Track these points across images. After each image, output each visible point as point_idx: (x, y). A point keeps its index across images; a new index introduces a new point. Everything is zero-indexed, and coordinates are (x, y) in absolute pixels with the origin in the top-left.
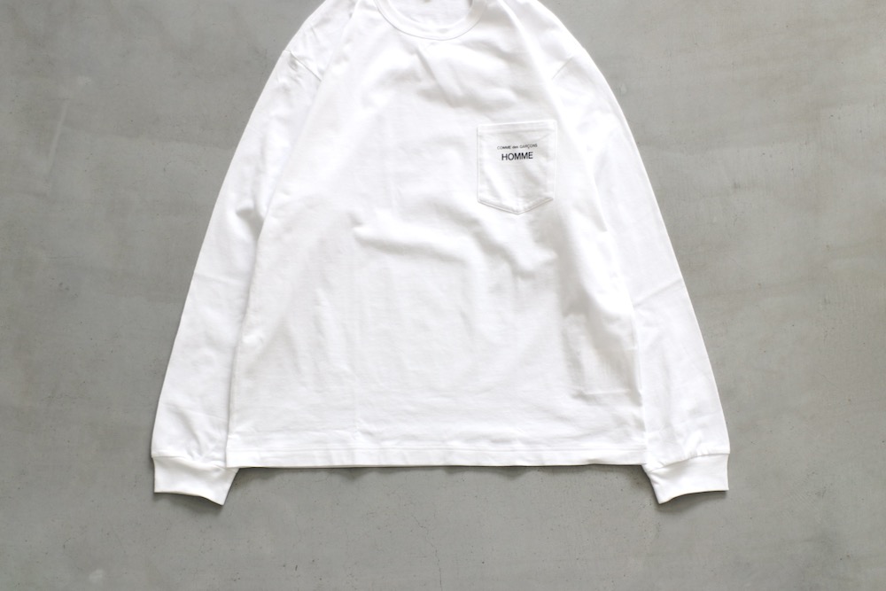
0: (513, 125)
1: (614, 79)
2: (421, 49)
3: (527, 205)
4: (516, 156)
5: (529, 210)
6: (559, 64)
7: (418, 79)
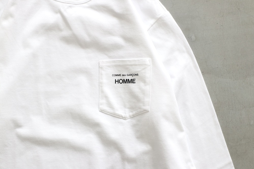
0: (123, 61)
1: (187, 31)
2: (62, 10)
3: (131, 114)
4: (124, 81)
5: (133, 117)
6: (152, 21)
7: (60, 30)
